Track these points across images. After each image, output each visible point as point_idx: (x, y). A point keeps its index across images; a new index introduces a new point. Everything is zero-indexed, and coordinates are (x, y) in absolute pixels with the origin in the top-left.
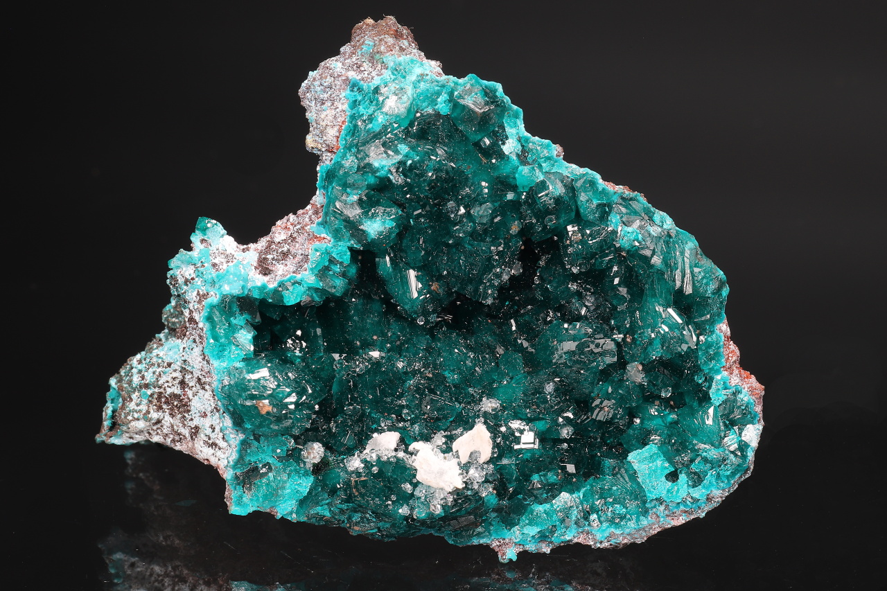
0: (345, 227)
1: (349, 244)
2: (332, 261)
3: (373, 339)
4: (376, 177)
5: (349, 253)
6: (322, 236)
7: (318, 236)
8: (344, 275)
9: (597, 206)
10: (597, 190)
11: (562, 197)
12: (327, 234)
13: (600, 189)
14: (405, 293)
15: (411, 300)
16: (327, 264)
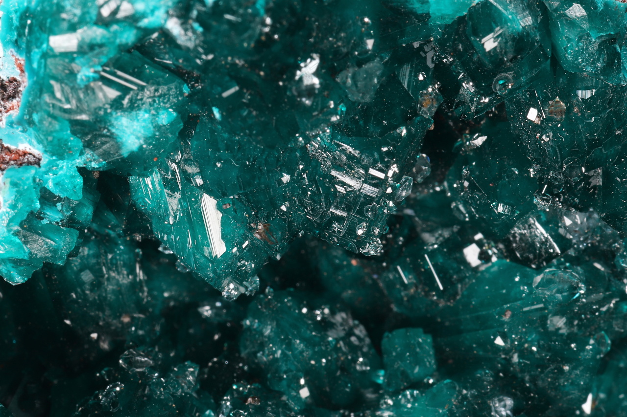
0: (74, 133)
1: (79, 162)
2: (47, 198)
3: (122, 323)
4: (139, 28)
5: (80, 180)
6: (23, 146)
7: (13, 147)
8: (71, 222)
9: (600, 45)
10: (596, 8)
11: (528, 34)
12: (31, 144)
13: (601, 7)
14: (198, 247)
15: (213, 260)
16: (38, 205)
